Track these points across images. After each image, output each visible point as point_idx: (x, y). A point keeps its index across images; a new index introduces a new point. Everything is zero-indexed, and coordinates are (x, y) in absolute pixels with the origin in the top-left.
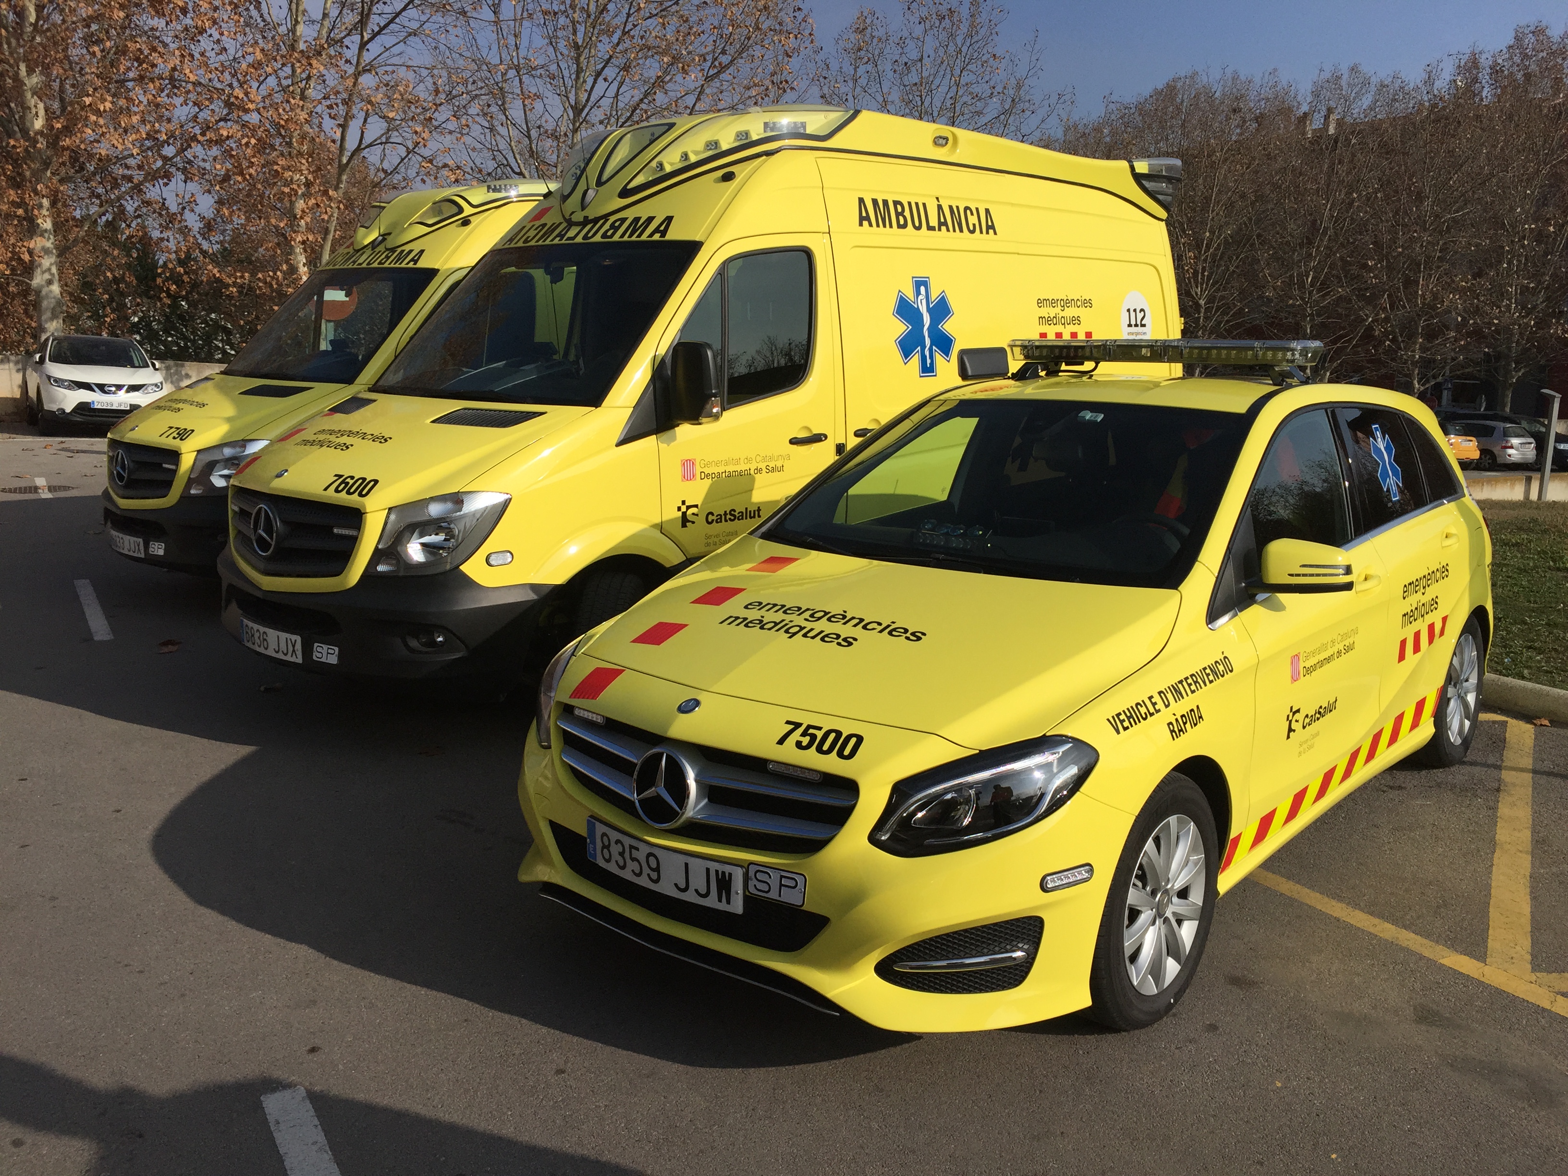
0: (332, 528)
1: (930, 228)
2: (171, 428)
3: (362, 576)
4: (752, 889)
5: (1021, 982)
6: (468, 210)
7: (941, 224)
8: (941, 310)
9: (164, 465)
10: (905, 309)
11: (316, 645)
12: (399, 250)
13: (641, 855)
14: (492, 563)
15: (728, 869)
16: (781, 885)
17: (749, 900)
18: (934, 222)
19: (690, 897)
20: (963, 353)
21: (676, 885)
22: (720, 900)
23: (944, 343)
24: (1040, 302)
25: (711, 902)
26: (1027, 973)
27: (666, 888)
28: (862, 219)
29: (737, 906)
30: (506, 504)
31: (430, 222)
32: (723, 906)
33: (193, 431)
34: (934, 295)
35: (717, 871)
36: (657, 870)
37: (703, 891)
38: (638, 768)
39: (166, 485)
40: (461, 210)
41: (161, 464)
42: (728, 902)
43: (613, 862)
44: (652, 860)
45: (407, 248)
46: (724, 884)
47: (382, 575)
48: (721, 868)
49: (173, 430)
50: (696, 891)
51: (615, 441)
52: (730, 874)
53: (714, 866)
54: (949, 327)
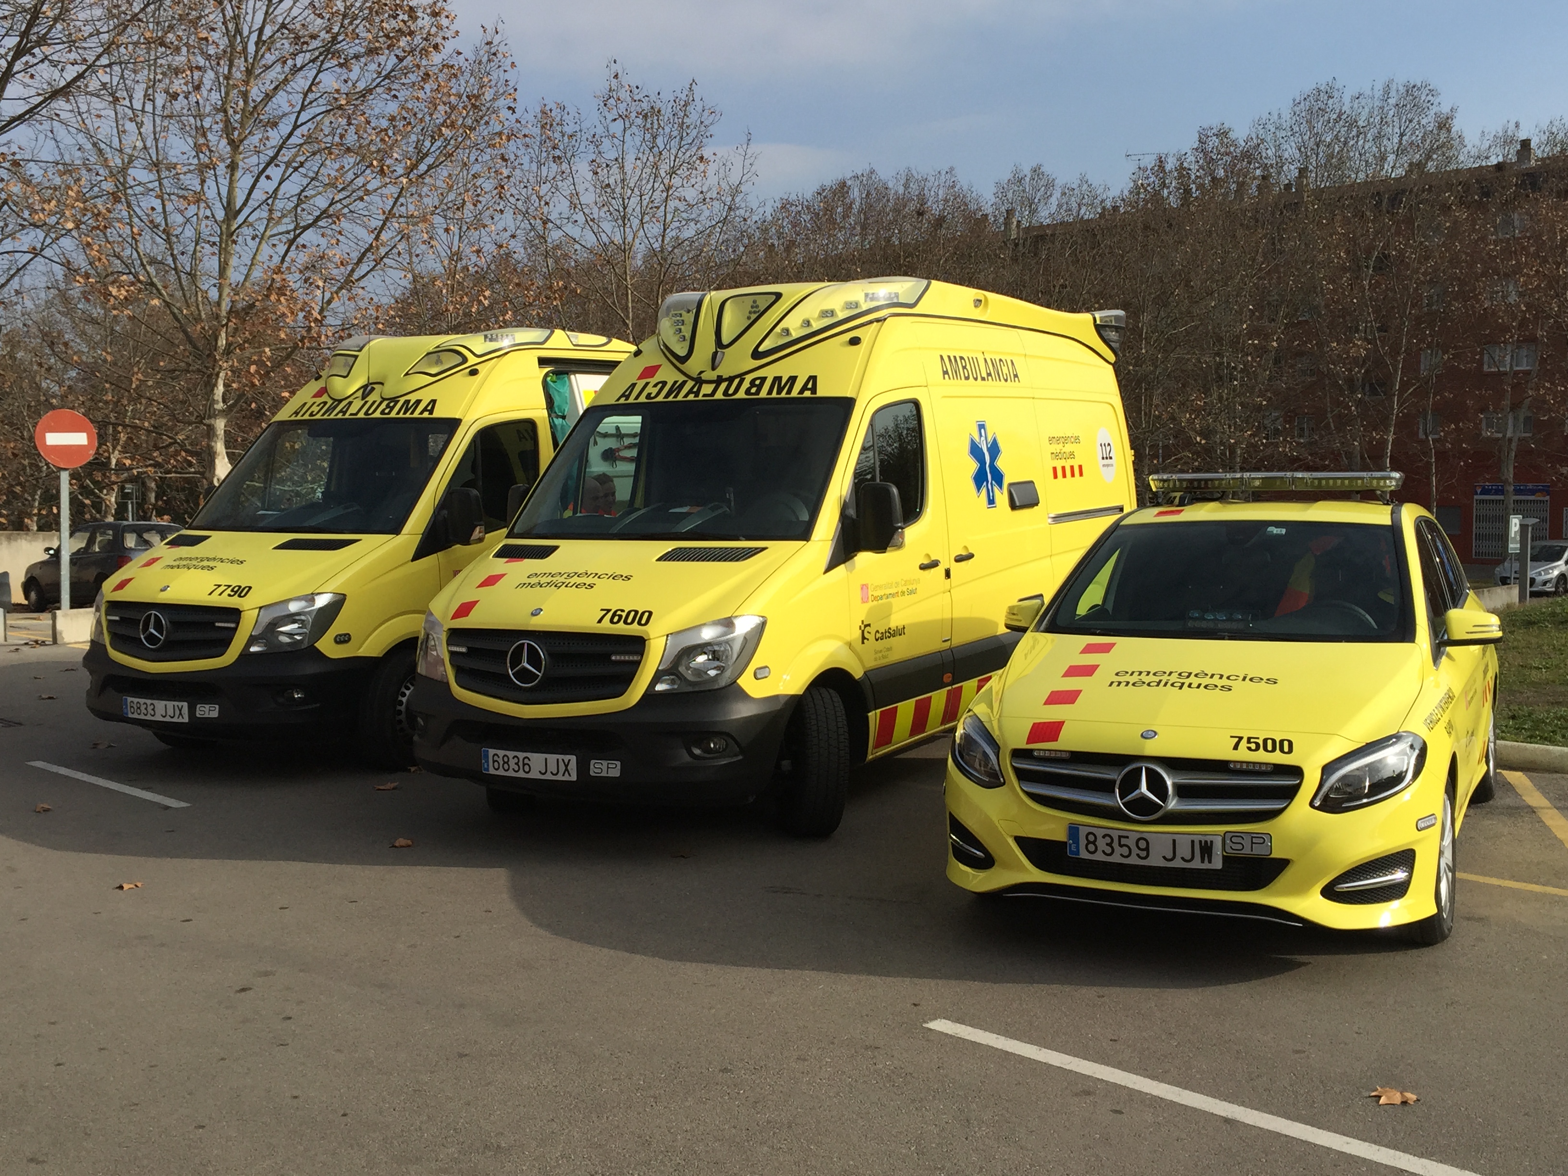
0: (610, 655)
1: (983, 379)
2: (219, 586)
3: (643, 696)
4: (1228, 850)
5: (1405, 894)
6: (472, 360)
7: (989, 374)
8: (995, 450)
9: (217, 624)
10: (975, 451)
11: (593, 762)
12: (402, 400)
13: (1131, 842)
14: (759, 676)
15: (1209, 838)
16: (1252, 843)
17: (1226, 859)
18: (984, 375)
19: (1178, 863)
20: (1011, 485)
21: (1164, 857)
22: (1203, 861)
23: (998, 477)
24: (1051, 439)
25: (1196, 864)
26: (1408, 888)
27: (1155, 860)
28: (945, 373)
29: (1217, 864)
30: (763, 625)
31: (434, 371)
32: (1206, 866)
33: (250, 588)
34: (990, 439)
35: (1200, 842)
36: (1147, 849)
37: (1188, 857)
38: (1118, 783)
39: (223, 643)
40: (465, 360)
41: (213, 623)
42: (1210, 862)
43: (1099, 852)
44: (1142, 844)
45: (413, 398)
46: (1206, 849)
47: (662, 694)
48: (1203, 839)
49: (222, 588)
50: (1182, 858)
51: (823, 570)
52: (1212, 842)
53: (1196, 839)
54: (1000, 464)
